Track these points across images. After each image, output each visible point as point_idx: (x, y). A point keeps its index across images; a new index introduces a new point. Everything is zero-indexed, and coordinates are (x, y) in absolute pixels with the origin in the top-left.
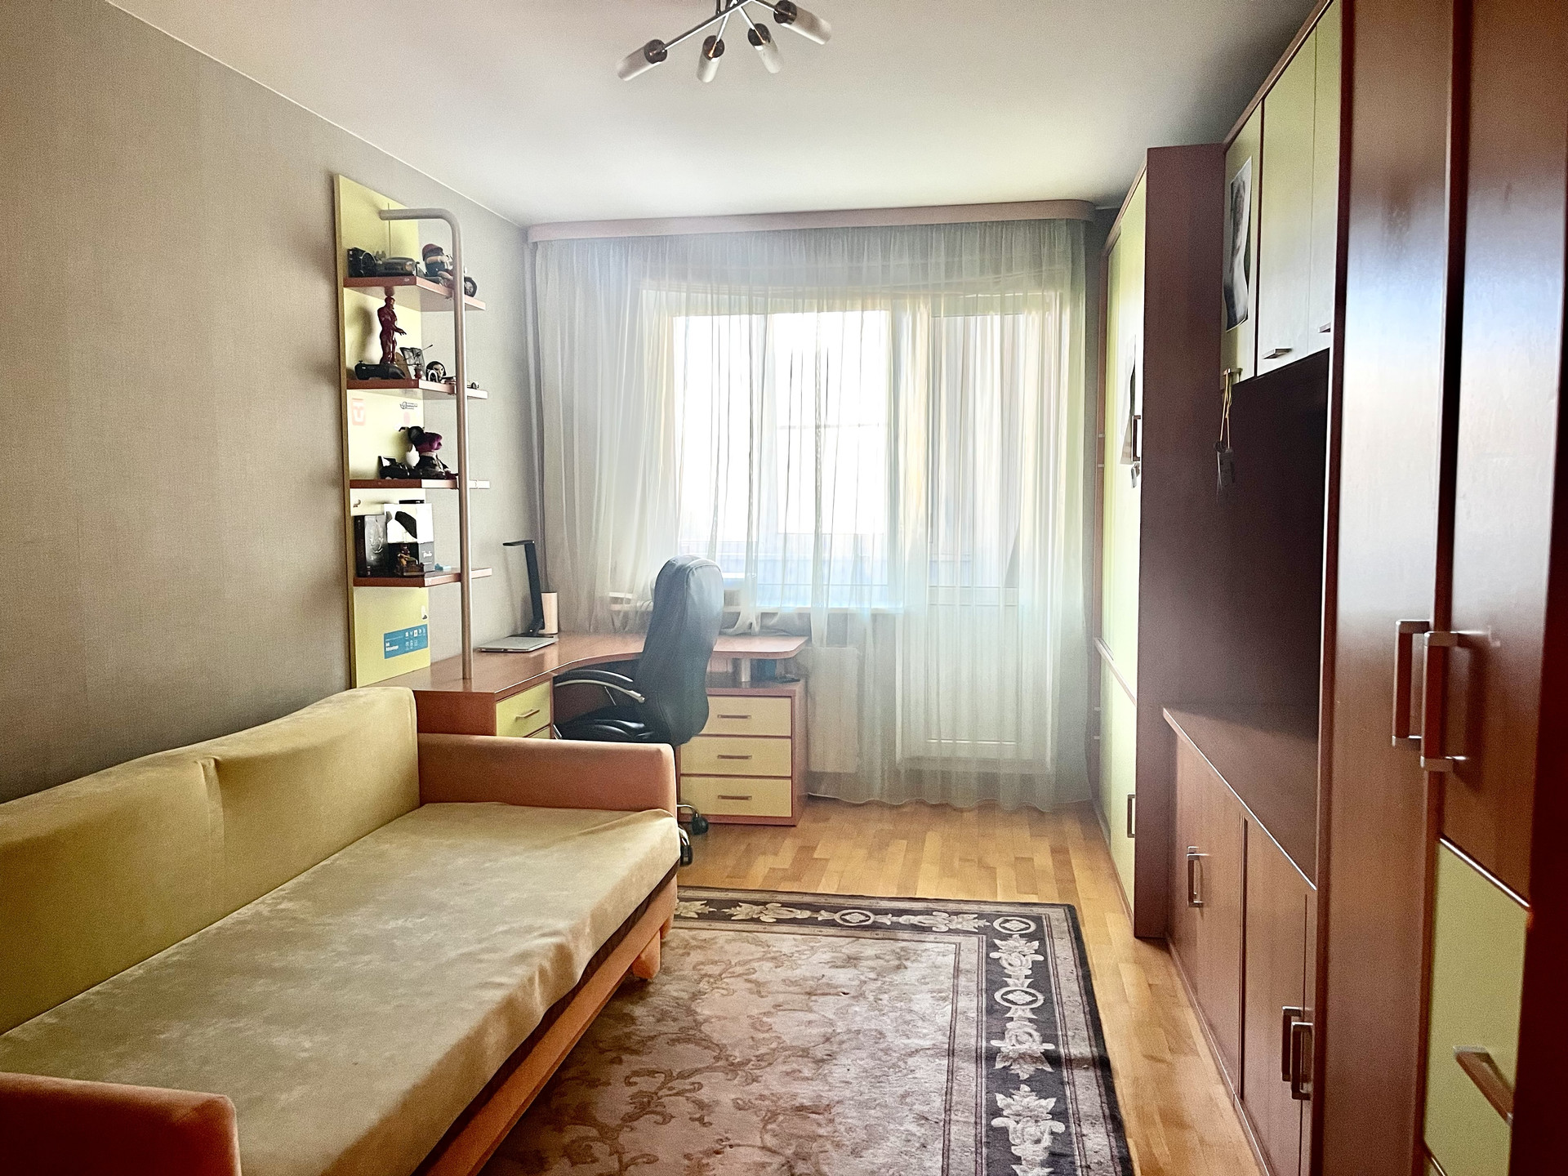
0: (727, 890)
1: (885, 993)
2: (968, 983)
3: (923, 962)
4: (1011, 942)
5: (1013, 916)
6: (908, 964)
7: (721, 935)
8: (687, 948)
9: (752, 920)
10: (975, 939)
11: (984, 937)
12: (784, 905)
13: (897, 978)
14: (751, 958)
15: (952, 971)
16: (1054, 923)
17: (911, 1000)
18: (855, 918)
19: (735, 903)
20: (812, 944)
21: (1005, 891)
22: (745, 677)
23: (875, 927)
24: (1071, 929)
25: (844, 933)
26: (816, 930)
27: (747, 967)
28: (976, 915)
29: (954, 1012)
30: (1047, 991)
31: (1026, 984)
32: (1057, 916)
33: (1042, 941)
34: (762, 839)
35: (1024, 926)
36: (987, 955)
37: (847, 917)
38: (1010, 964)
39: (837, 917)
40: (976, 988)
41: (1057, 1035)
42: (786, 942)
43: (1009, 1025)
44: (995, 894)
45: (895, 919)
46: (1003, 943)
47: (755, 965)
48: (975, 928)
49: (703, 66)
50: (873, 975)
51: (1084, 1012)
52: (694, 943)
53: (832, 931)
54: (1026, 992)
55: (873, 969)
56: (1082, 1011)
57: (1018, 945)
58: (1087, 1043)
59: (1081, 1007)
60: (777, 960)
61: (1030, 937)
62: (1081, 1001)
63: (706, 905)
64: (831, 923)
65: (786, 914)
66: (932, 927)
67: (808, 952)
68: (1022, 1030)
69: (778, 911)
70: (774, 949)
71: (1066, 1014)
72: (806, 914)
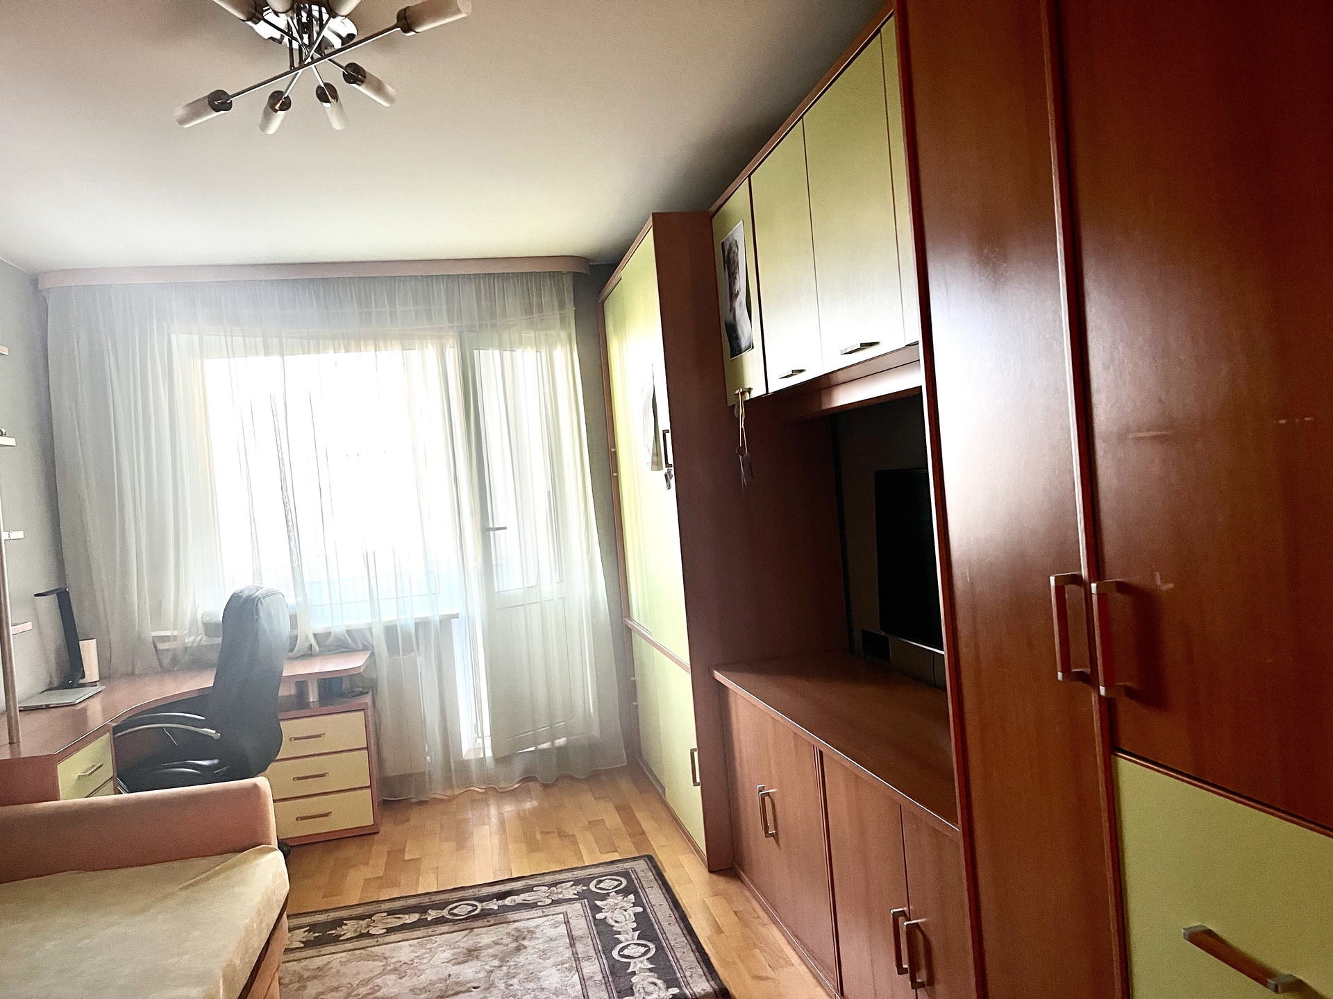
0: (327, 911)
1: (514, 977)
2: (583, 948)
3: (538, 938)
4: (610, 901)
5: (605, 876)
6: (525, 943)
7: (333, 958)
8: (302, 980)
9: (361, 936)
10: (578, 906)
11: (586, 900)
12: (391, 913)
13: (522, 959)
14: (372, 975)
15: (568, 941)
16: (641, 874)
17: (539, 979)
18: (463, 910)
19: (339, 923)
20: (429, 946)
21: (590, 854)
22: (313, 697)
23: (484, 914)
24: (656, 877)
25: (456, 928)
26: (430, 931)
27: (370, 986)
28: (572, 883)
29: (583, 980)
30: (654, 939)
31: (636, 937)
32: (641, 866)
33: (636, 893)
34: (350, 850)
35: (616, 883)
36: (594, 918)
37: (455, 911)
38: (616, 922)
39: (445, 913)
40: (593, 951)
41: (677, 978)
42: (403, 950)
43: (634, 980)
44: (581, 858)
45: (500, 902)
46: (604, 903)
47: (379, 981)
48: (575, 894)
49: (267, 118)
50: (496, 963)
51: (692, 951)
52: (307, 974)
53: (445, 928)
54: (638, 944)
55: (495, 956)
56: (690, 950)
57: (617, 902)
58: (704, 978)
59: (688, 946)
60: (399, 971)
61: (625, 892)
62: (686, 942)
63: (309, 931)
64: (441, 921)
65: (394, 922)
66: (536, 903)
67: (428, 955)
68: (646, 982)
69: (385, 921)
70: (393, 960)
71: (678, 956)
72: (414, 917)
